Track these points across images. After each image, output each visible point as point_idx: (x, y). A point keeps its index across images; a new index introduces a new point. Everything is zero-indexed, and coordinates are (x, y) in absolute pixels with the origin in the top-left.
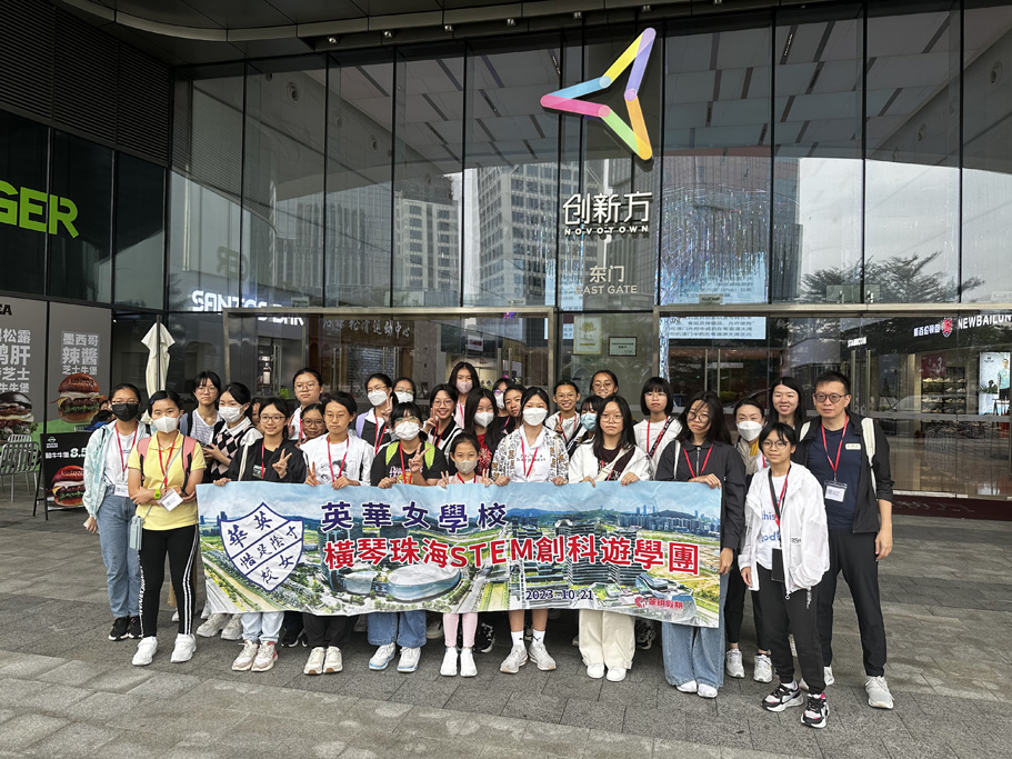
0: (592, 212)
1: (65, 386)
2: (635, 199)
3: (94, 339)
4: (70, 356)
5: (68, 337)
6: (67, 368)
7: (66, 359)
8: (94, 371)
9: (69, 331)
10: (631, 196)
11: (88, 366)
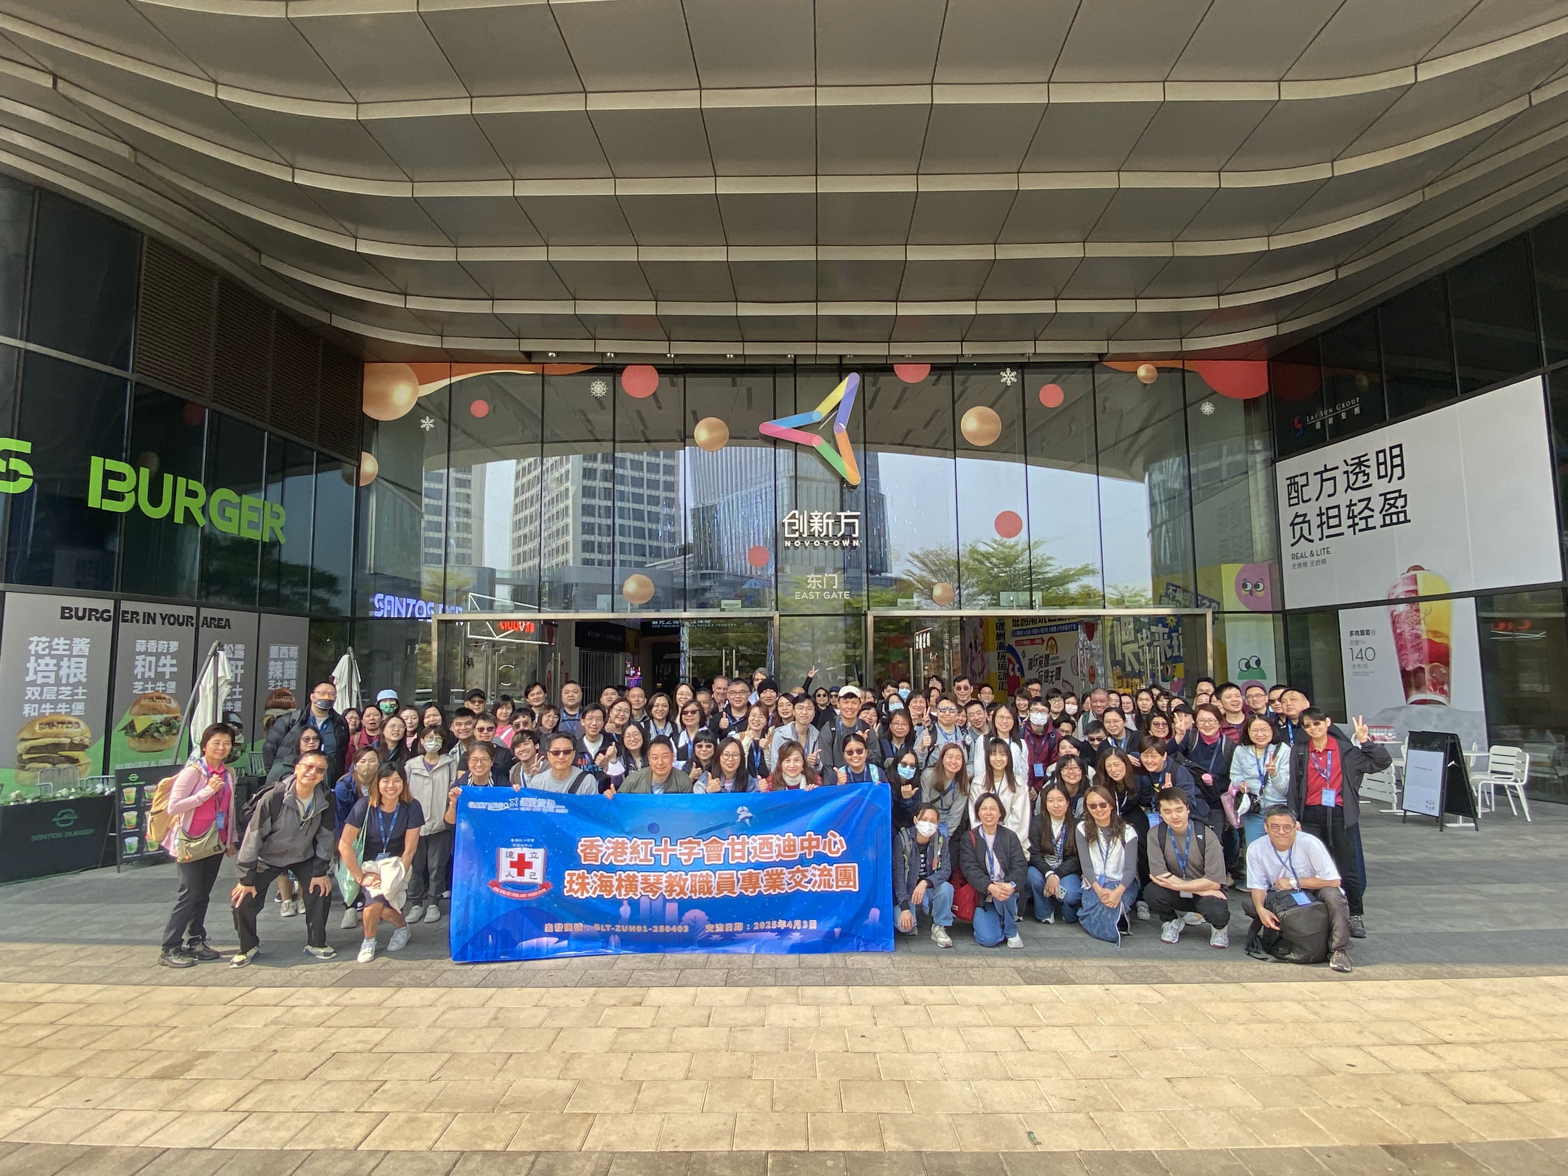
0: (810, 527)
1: (270, 703)
2: (846, 517)
3: (294, 651)
4: (275, 670)
5: (274, 650)
6: (272, 683)
7: (271, 673)
8: (293, 687)
9: (275, 643)
10: (843, 514)
11: (289, 680)
